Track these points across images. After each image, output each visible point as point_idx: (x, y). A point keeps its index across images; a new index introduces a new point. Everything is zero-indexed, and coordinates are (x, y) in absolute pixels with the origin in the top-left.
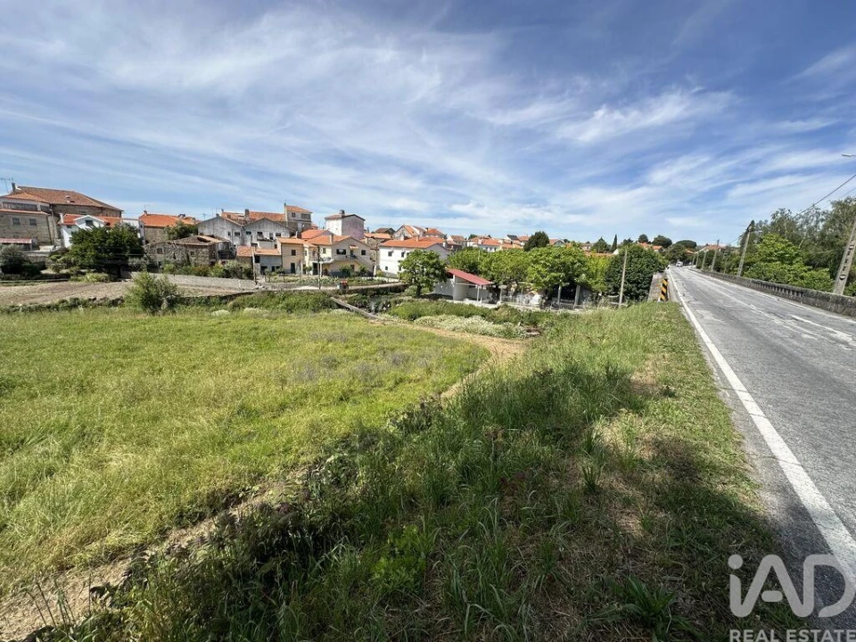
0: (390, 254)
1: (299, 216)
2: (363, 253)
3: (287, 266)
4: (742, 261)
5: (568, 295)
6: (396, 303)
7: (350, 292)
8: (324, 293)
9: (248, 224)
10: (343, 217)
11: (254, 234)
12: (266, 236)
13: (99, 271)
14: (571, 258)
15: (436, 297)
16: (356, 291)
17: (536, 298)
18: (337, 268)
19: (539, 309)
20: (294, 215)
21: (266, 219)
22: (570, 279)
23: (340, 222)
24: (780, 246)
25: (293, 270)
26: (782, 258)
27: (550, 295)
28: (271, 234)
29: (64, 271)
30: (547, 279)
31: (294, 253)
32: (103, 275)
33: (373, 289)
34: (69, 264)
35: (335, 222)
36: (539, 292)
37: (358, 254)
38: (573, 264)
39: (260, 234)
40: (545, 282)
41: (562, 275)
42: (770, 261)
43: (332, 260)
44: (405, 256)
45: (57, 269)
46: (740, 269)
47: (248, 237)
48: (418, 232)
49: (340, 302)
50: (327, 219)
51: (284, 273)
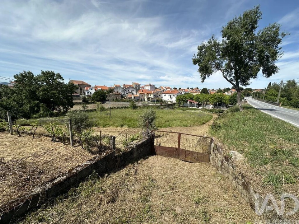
0: (165, 95)
1: (137, 86)
2: (159, 95)
3: (141, 99)
4: (264, 96)
5: (220, 105)
6: (175, 108)
7: (163, 105)
8: (157, 106)
9: (126, 88)
10: (150, 85)
11: (127, 91)
12: (130, 91)
13: (100, 101)
14: (221, 96)
15: (185, 106)
16: (164, 105)
17: (211, 106)
18: (155, 99)
19: (212, 109)
20: (136, 85)
21: (130, 87)
22: (221, 101)
23: (149, 87)
24: (273, 92)
25: (142, 100)
26: (274, 95)
27: (215, 105)
28: (131, 91)
29: (92, 102)
30: (215, 101)
31: (142, 96)
32: (101, 102)
33: (167, 105)
34: (93, 100)
35: (147, 87)
36: (212, 104)
37: (158, 96)
38: (222, 98)
39: (129, 91)
40: (215, 102)
41: (219, 100)
42: (271, 96)
43: (153, 98)
44: (170, 96)
45: (91, 101)
46: (264, 98)
47: (126, 92)
48: (164, 88)
49: (161, 107)
50: (145, 86)
51: (140, 101)
